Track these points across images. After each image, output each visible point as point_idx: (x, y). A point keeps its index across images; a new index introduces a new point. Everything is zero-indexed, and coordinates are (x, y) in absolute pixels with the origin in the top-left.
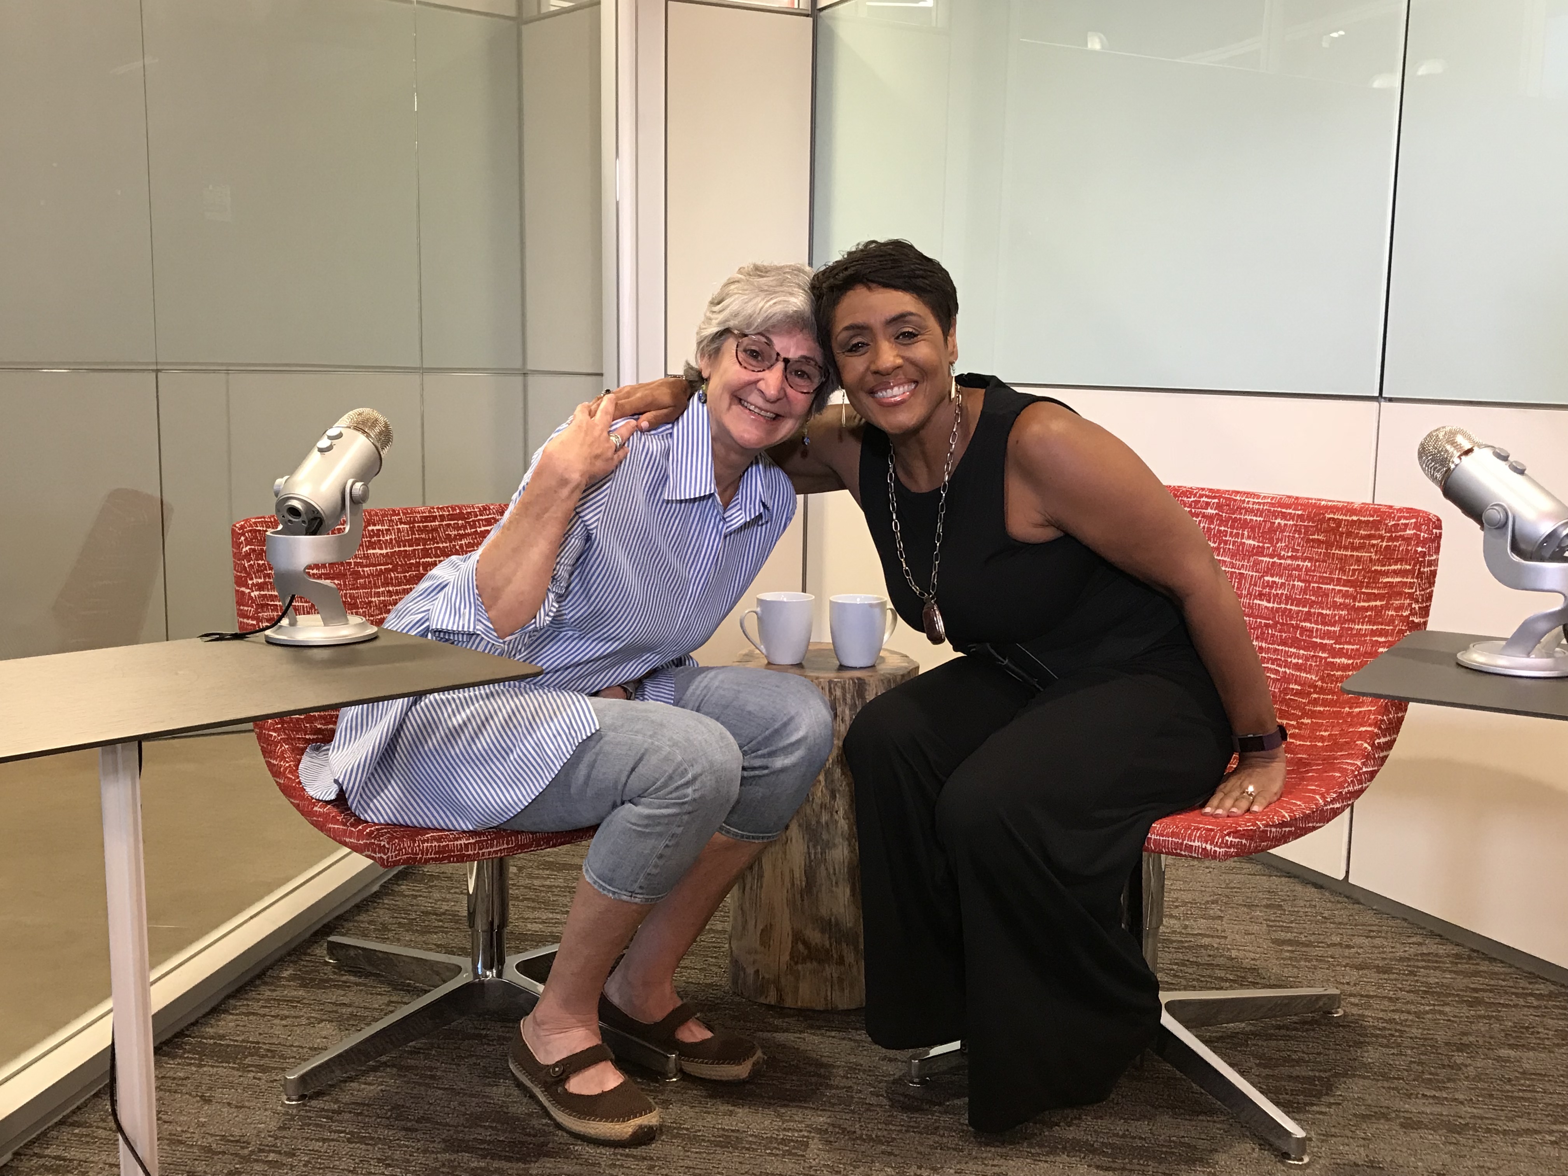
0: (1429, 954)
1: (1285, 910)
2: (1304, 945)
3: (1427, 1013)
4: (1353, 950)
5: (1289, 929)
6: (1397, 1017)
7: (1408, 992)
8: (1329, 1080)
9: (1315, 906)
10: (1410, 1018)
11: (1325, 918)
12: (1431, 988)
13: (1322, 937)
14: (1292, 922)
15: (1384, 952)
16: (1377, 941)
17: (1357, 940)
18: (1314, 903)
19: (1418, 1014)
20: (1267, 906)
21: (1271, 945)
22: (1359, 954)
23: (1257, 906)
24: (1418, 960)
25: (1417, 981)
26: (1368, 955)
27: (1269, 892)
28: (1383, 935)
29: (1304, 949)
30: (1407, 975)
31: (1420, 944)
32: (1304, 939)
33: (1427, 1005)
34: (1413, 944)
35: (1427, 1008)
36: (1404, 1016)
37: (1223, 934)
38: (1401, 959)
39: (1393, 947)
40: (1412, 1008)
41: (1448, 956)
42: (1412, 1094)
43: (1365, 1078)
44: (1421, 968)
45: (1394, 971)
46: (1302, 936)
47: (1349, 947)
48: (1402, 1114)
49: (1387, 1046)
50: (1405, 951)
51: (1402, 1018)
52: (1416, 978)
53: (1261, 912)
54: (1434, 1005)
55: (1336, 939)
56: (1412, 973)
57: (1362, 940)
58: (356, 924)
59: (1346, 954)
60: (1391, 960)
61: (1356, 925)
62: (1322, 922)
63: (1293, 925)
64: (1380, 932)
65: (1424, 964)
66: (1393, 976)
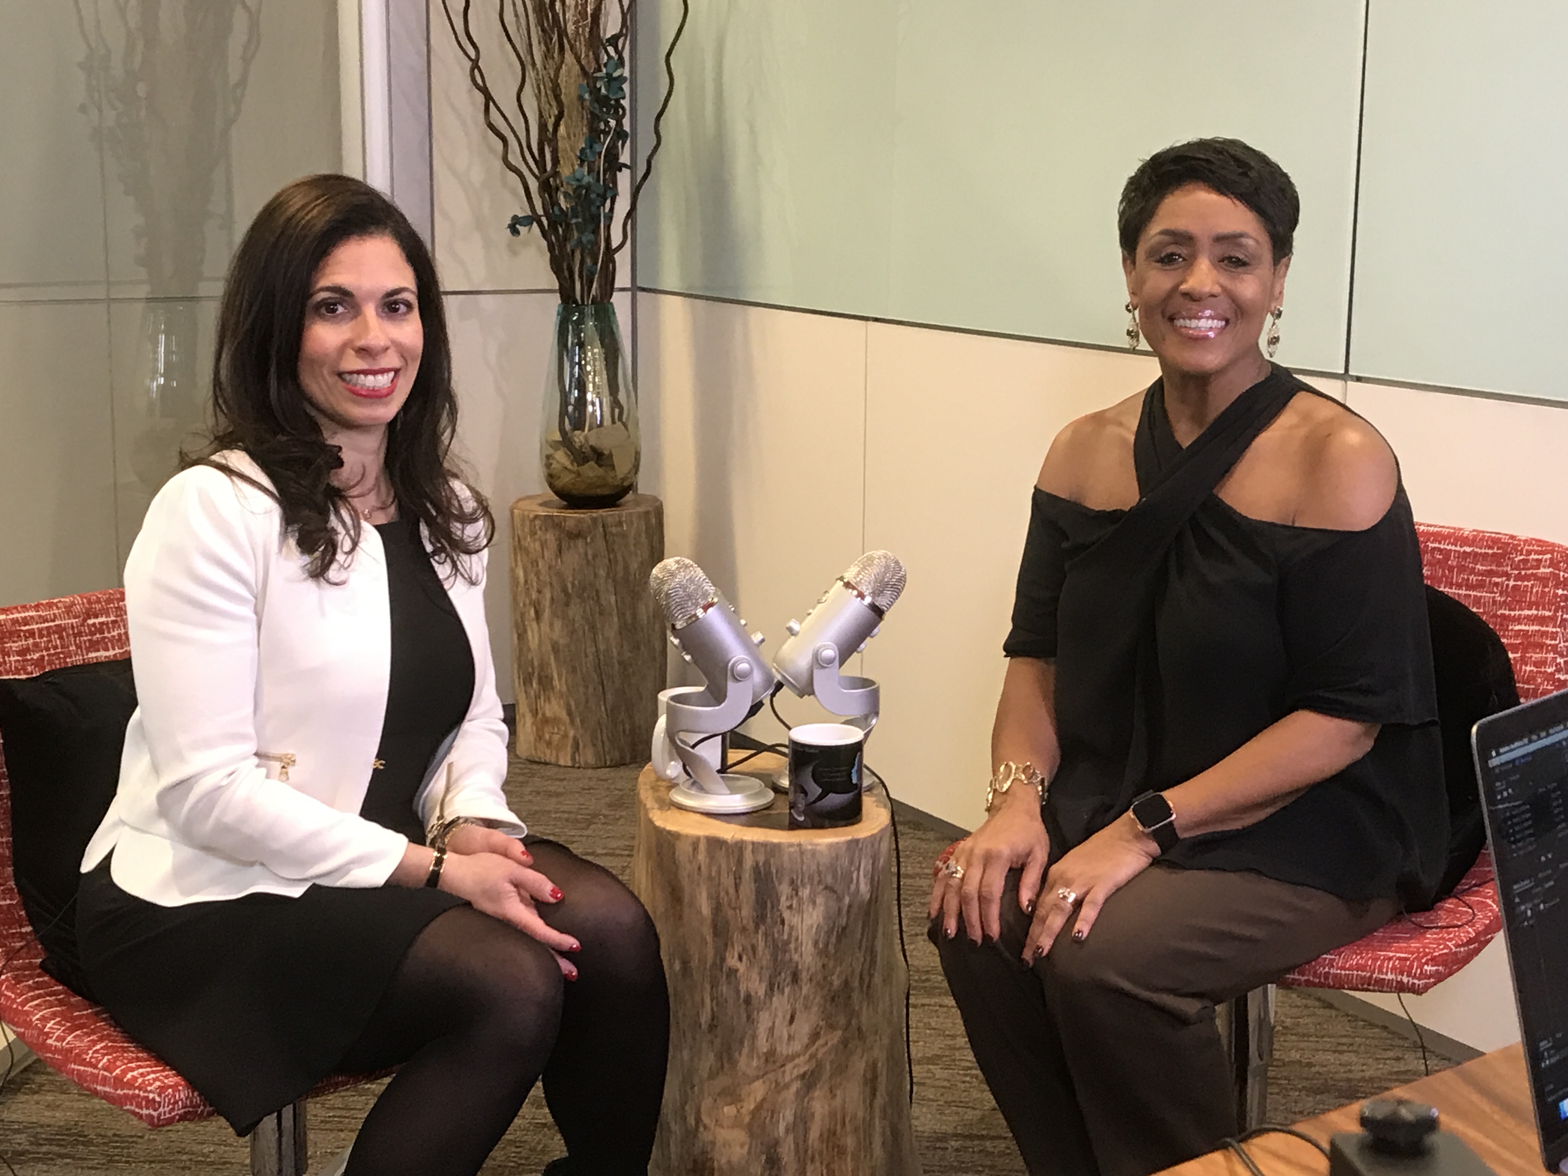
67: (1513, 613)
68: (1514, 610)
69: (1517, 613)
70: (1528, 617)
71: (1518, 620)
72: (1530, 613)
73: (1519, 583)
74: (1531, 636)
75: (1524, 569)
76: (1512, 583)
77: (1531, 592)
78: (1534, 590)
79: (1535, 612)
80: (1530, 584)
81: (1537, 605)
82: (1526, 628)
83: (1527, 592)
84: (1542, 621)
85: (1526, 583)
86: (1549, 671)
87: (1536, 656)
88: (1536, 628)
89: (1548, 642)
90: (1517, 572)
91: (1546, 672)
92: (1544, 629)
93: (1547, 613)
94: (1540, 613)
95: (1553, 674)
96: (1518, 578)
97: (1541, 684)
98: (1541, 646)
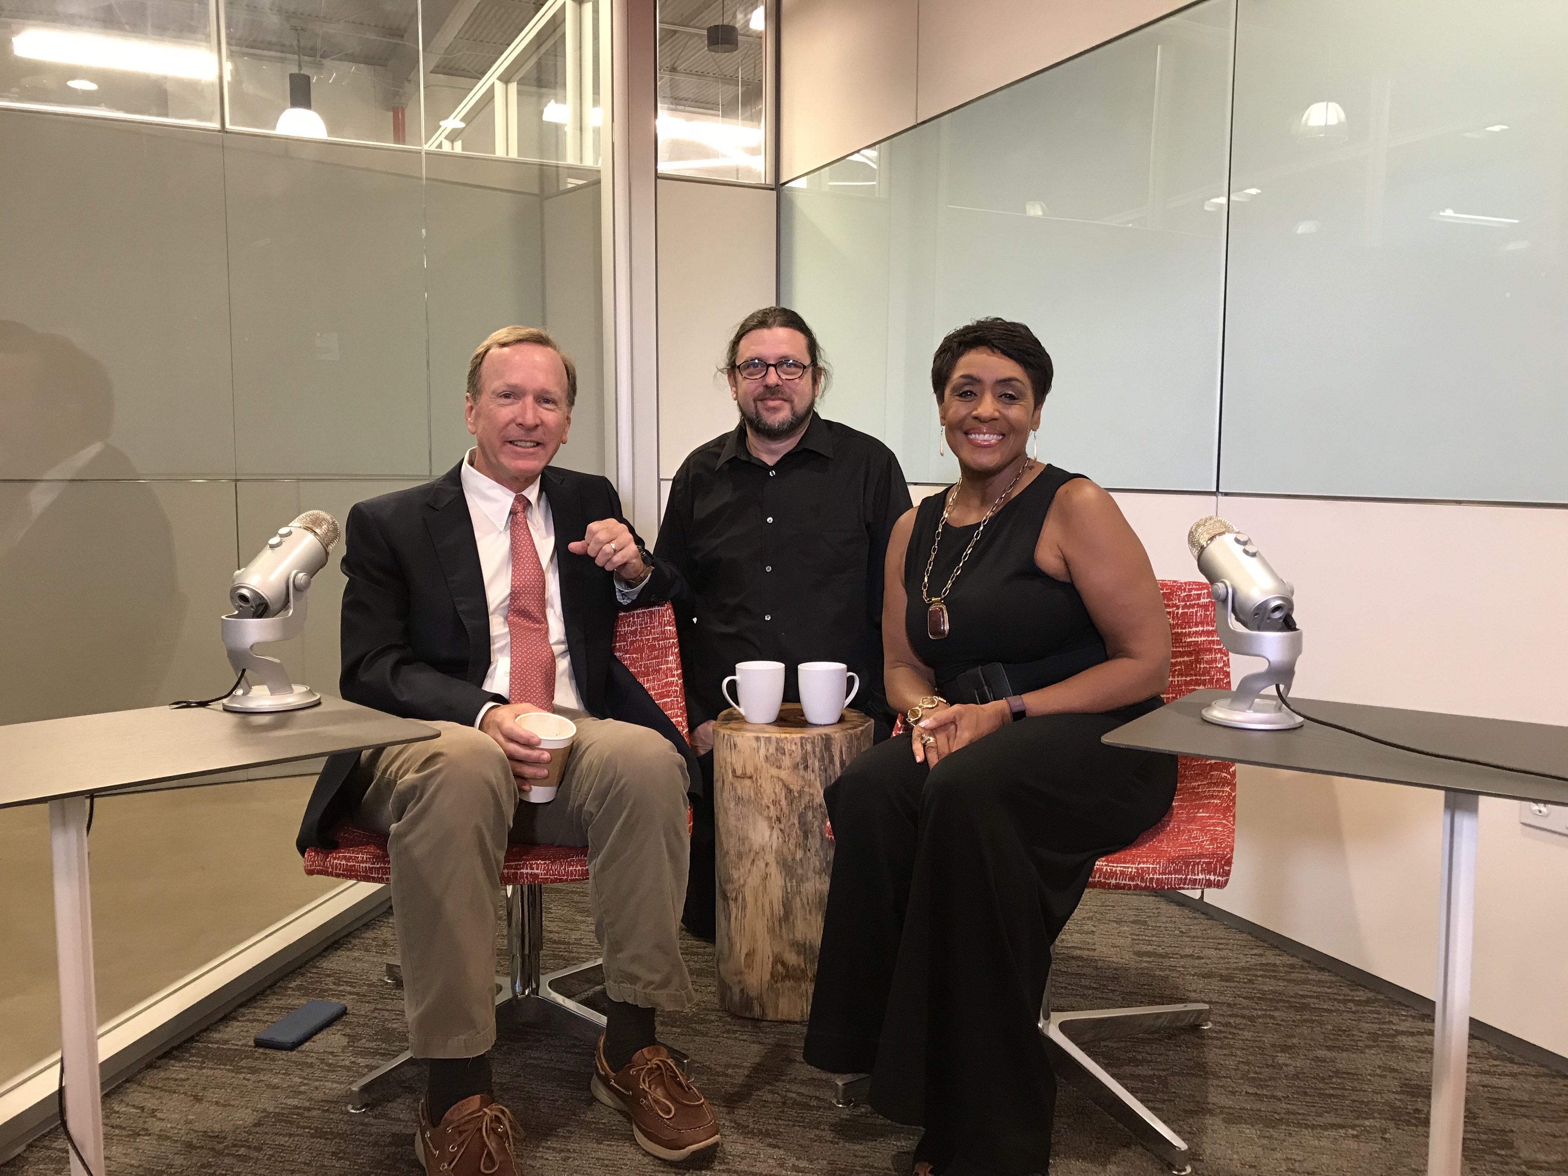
0: (1267, 964)
1: (1149, 926)
2: (1162, 956)
3: (1259, 1017)
4: (1203, 961)
5: (1150, 943)
6: (1232, 1021)
7: (1244, 998)
8: (1166, 1079)
9: (1175, 922)
10: (1244, 1021)
11: (1181, 932)
12: (1265, 995)
13: (1177, 949)
14: (1153, 936)
15: (1228, 963)
16: (1223, 953)
17: (1207, 952)
18: (1174, 919)
19: (1252, 1019)
20: (1134, 922)
21: (1133, 957)
22: (1207, 964)
23: (1126, 922)
24: (1257, 970)
25: (1254, 989)
26: (1214, 965)
27: (1137, 909)
28: (1230, 947)
29: (1160, 960)
30: (1245, 983)
31: (1261, 955)
32: (1162, 951)
33: (1260, 1010)
34: (1255, 955)
35: (1260, 1013)
36: (1239, 1020)
37: (1093, 947)
38: (1243, 969)
39: (1236, 958)
40: (1246, 1012)
41: (1284, 966)
42: (1237, 1091)
43: (1196, 1076)
44: (1258, 976)
45: (1236, 979)
46: (1160, 948)
47: (1199, 958)
48: (1226, 1110)
49: (1221, 1048)
50: (1247, 962)
51: (1237, 1022)
52: (1253, 986)
53: (1128, 926)
54: (1266, 1010)
55: (1188, 951)
56: (1251, 981)
57: (1213, 952)
58: (362, 941)
59: (1196, 965)
60: (1234, 969)
61: (1208, 938)
62: (1179, 936)
63: (1154, 939)
64: (1227, 944)
65: (1261, 973)
66: (1232, 984)
67: (1184, 631)
68: (1185, 628)
69: (1187, 630)
70: (1196, 632)
71: (1189, 635)
72: (1197, 629)
73: (1186, 610)
74: (1200, 644)
75: (1188, 601)
76: (1180, 611)
77: (1196, 615)
78: (1199, 614)
79: (1202, 629)
80: (1194, 611)
81: (1202, 623)
82: (1196, 639)
83: (1193, 615)
84: (1209, 633)
85: (1191, 610)
86: (1219, 666)
87: (1208, 657)
88: (1205, 639)
89: (1216, 647)
90: (1183, 604)
91: (1217, 667)
92: (1210, 638)
93: (1211, 628)
94: (1205, 629)
95: (1222, 668)
96: (1184, 607)
97: (1214, 675)
98: (1210, 650)
